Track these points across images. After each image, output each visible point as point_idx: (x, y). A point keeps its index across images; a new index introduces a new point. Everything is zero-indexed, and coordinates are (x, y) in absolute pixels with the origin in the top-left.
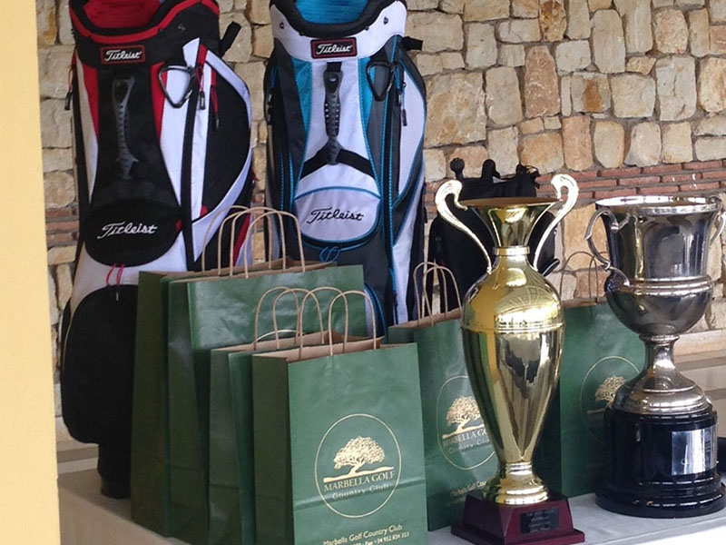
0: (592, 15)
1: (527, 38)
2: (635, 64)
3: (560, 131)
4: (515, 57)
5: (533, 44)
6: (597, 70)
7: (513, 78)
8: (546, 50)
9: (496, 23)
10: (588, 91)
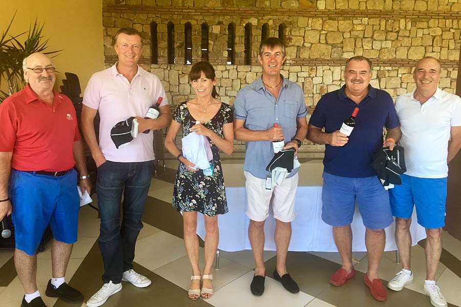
0: (323, 71)
1: (305, 76)
2: (334, 83)
3: (313, 97)
4: (301, 80)
5: (307, 77)
6: (324, 84)
7: (301, 85)
8: (310, 79)
9: (297, 73)
10: (321, 88)
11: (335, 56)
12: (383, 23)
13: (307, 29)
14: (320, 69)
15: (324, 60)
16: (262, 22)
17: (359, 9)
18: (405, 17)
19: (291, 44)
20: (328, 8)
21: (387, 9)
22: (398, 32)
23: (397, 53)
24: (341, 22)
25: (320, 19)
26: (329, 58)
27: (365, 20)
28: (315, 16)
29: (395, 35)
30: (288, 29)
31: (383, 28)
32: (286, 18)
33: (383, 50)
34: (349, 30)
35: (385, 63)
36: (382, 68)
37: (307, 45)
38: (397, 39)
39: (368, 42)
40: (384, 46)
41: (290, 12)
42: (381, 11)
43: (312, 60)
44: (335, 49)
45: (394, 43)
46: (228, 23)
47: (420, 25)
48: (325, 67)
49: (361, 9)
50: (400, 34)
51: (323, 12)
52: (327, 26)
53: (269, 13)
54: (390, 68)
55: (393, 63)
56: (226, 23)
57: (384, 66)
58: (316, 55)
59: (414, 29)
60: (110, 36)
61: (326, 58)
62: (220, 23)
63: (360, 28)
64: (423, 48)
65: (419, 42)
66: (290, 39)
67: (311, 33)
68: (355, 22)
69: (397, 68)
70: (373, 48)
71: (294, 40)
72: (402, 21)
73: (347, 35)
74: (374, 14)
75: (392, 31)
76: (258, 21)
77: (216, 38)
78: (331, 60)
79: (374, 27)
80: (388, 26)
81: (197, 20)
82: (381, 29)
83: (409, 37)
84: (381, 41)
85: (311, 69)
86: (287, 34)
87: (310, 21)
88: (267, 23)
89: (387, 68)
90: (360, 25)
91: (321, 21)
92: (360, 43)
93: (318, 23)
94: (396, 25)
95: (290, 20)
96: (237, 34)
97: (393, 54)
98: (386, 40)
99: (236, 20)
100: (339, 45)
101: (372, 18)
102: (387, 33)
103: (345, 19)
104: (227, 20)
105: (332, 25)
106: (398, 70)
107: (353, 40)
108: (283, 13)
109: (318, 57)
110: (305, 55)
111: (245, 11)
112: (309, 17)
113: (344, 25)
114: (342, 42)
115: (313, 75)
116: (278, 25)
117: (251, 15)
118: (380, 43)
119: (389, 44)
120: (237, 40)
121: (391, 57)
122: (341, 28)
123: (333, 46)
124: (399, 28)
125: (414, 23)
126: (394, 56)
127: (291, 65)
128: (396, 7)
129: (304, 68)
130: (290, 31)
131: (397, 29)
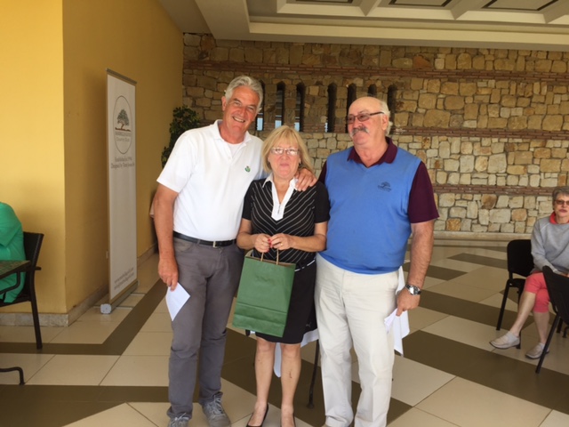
11: (455, 124)
12: (513, 86)
13: (421, 91)
14: (436, 139)
15: (441, 129)
16: (369, 83)
17: (485, 70)
18: (540, 80)
19: (402, 109)
20: (448, 67)
21: (518, 70)
22: (531, 97)
23: (530, 122)
24: (463, 85)
25: (438, 80)
26: (447, 127)
27: (492, 83)
28: (431, 77)
29: (528, 100)
30: (399, 92)
31: (513, 92)
32: (396, 79)
33: (512, 119)
34: (472, 94)
35: (514, 134)
36: (511, 141)
37: (421, 111)
38: (530, 105)
39: (495, 108)
40: (513, 113)
41: (403, 72)
42: (511, 72)
43: (427, 129)
44: (454, 116)
45: (525, 110)
46: (328, 84)
47: (557, 89)
48: (442, 138)
49: (487, 69)
50: (533, 100)
51: (441, 73)
52: (446, 89)
53: (378, 73)
54: (520, 141)
55: (523, 134)
56: (326, 84)
57: (513, 138)
58: (431, 123)
59: (551, 94)
60: (190, 96)
61: (443, 127)
62: (318, 84)
63: (484, 92)
64: (561, 117)
65: (556, 110)
66: (401, 103)
67: (426, 96)
68: (480, 84)
69: (528, 140)
70: (500, 117)
71: (406, 104)
72: (537, 85)
73: (469, 100)
74: (503, 76)
75: (523, 97)
76: (364, 82)
77: (313, 100)
78: (449, 130)
79: (503, 91)
80: (519, 91)
81: (292, 80)
82: (511, 93)
83: (543, 103)
84: (510, 107)
85: (425, 140)
86: (397, 97)
87: (425, 83)
88: (374, 85)
89: (517, 140)
90: (486, 87)
91: (438, 83)
92: (485, 110)
93: (435, 85)
94: (529, 89)
95: (402, 81)
96: (338, 97)
97: (525, 123)
98: (516, 107)
99: (337, 80)
100: (459, 112)
101: (500, 80)
102: (517, 98)
103: (468, 81)
104: (327, 80)
105: (451, 88)
106: (529, 143)
107: (476, 106)
108: (394, 73)
109: (434, 125)
110: (418, 122)
111: (349, 70)
112: (425, 78)
113: (466, 87)
114: (463, 109)
115: (427, 146)
116: (387, 86)
117: (356, 75)
118: (509, 110)
119: (519, 112)
120: (338, 103)
121: (522, 128)
122: (463, 91)
123: (453, 112)
124: (532, 92)
125: (551, 87)
126: (526, 126)
127: (401, 134)
128: (529, 68)
129: (416, 139)
130: (402, 94)
131: (530, 94)
